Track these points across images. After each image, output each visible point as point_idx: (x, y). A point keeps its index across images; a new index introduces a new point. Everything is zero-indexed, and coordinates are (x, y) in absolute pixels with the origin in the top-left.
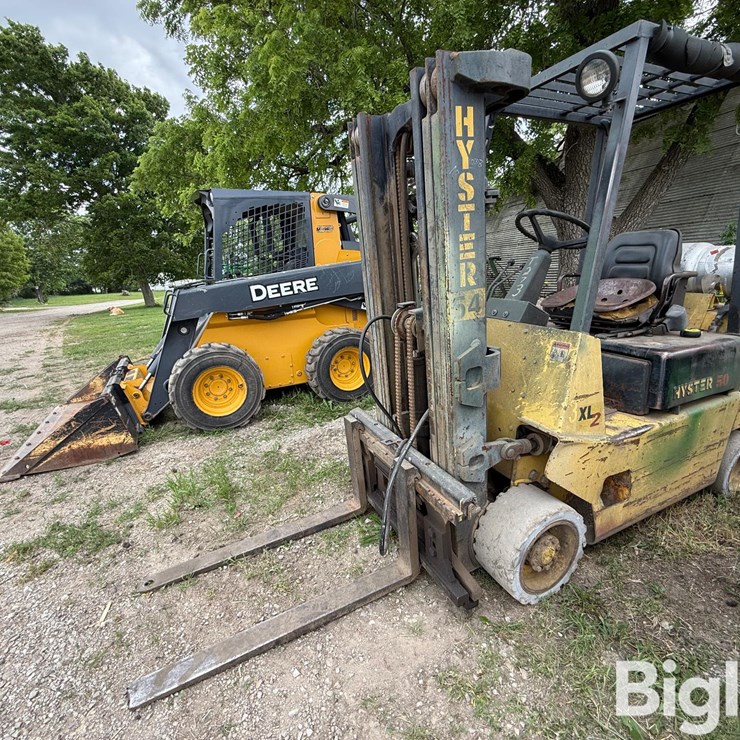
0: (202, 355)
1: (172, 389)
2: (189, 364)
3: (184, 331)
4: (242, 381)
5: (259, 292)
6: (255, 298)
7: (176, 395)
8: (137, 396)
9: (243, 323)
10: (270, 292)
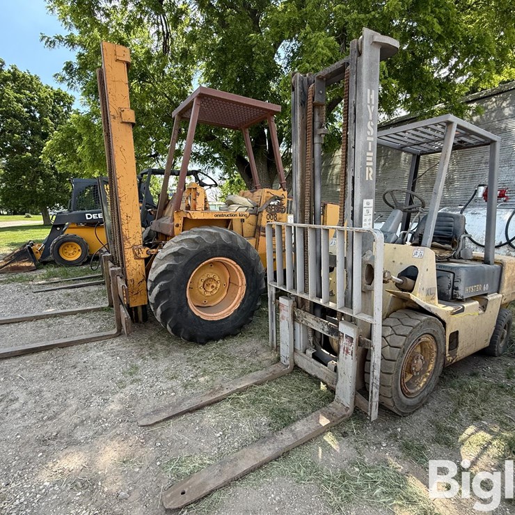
0: (64, 237)
1: (51, 249)
2: (58, 240)
3: (58, 229)
4: (80, 248)
5: (89, 216)
6: (87, 218)
7: (53, 251)
8: (37, 253)
9: (82, 227)
10: (94, 216)
